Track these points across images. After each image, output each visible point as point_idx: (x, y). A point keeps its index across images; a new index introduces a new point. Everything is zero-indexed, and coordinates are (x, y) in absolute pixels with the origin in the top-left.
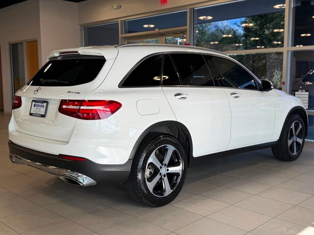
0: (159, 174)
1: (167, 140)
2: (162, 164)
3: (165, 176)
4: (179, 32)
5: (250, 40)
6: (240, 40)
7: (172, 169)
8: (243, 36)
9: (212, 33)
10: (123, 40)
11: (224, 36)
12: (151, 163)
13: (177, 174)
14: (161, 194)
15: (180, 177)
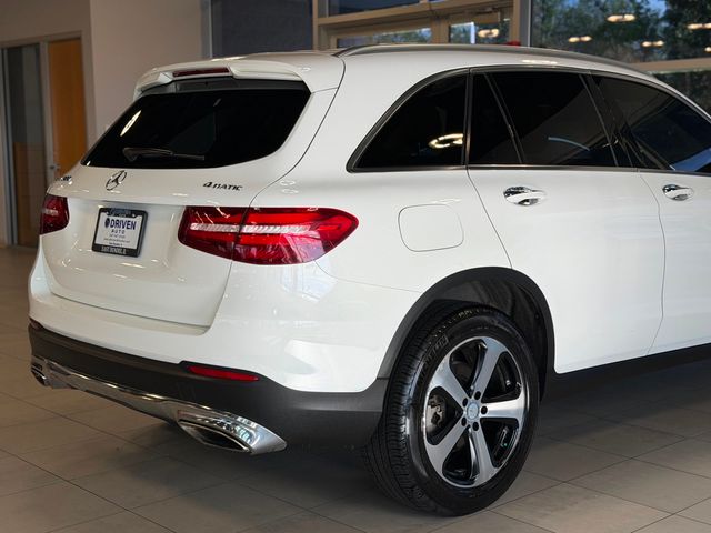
0: (460, 421)
1: (483, 324)
2: (469, 393)
3: (476, 427)
4: (490, 9)
5: (684, 29)
6: (654, 30)
7: (497, 408)
8: (664, 19)
9: (572, 10)
10: (323, 33)
11: (613, 18)
12: (439, 391)
13: (511, 423)
14: (467, 479)
15: (519, 430)
